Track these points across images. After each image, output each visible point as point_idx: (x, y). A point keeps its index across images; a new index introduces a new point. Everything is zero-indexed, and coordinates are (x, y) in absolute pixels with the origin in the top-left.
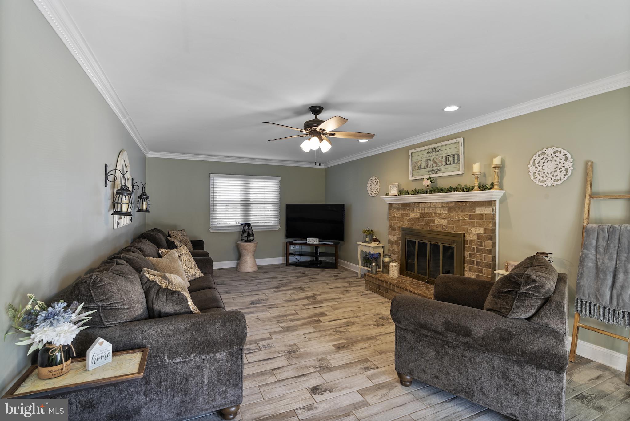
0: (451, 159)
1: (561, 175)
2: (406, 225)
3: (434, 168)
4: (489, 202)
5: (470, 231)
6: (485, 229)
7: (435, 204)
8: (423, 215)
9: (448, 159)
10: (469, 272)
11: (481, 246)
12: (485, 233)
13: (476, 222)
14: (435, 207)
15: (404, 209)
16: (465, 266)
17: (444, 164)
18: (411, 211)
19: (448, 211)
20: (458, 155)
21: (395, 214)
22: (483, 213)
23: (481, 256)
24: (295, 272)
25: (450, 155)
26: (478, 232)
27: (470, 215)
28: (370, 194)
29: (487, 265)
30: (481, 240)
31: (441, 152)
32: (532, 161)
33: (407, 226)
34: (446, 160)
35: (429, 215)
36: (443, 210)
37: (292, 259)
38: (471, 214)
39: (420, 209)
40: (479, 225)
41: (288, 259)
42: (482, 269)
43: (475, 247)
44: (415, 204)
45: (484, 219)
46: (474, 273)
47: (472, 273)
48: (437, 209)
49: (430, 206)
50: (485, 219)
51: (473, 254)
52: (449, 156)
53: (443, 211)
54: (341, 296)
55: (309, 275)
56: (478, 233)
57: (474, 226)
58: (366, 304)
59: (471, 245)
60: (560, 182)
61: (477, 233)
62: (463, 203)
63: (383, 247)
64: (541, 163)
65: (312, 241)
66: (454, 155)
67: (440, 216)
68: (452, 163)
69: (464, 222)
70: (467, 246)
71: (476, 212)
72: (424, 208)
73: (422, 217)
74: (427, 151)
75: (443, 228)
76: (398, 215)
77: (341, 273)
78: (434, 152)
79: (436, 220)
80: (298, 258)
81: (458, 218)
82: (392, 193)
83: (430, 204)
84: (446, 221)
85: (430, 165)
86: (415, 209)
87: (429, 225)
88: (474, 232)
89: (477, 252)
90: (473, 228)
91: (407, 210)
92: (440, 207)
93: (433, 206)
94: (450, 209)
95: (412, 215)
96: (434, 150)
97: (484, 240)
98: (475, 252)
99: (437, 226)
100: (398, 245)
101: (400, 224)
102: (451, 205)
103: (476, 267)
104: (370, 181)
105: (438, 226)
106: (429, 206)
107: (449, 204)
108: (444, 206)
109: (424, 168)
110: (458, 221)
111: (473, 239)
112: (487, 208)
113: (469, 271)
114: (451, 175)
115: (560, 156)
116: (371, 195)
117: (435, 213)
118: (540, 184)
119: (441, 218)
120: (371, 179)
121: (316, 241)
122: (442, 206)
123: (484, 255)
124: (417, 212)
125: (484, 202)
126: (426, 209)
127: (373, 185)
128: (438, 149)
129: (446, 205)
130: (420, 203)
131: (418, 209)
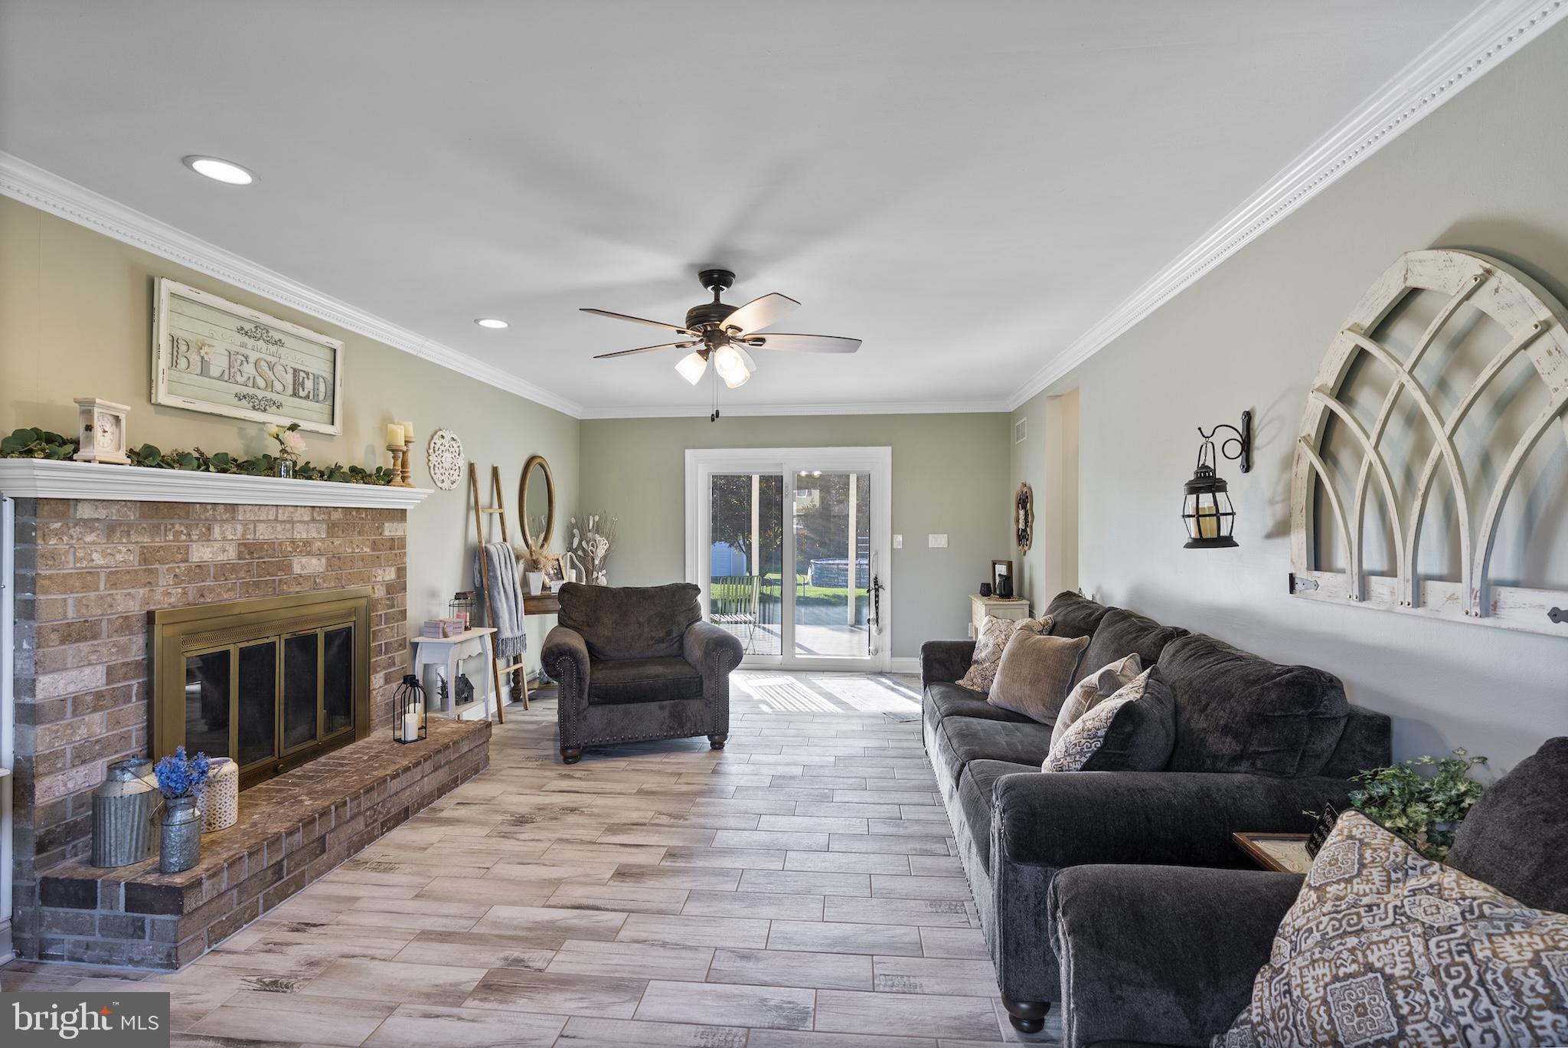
0: (309, 384)
1: (455, 475)
2: (167, 595)
3: (260, 394)
5: (374, 579)
6: (398, 569)
7: (292, 512)
8: (248, 549)
9: (303, 383)
12: (398, 577)
13: (382, 557)
14: (292, 522)
15: (155, 530)
17: (290, 391)
18: (196, 538)
19: (328, 532)
22: (394, 534)
25: (307, 374)
27: (374, 542)
33: (173, 600)
34: (298, 385)
35: (274, 549)
36: (314, 530)
39: (239, 528)
43: (384, 612)
44: (214, 510)
45: (396, 547)
48: (299, 527)
49: (276, 520)
50: (398, 548)
51: (380, 630)
52: (304, 375)
53: (315, 535)
57: (381, 566)
59: (377, 610)
60: (454, 485)
61: (386, 579)
62: (360, 511)
64: (440, 452)
66: (316, 378)
67: (305, 548)
68: (311, 397)
69: (363, 560)
71: (383, 534)
72: (255, 527)
73: (247, 557)
74: (237, 323)
75: (315, 582)
76: (119, 557)
78: (261, 341)
79: (295, 561)
81: (351, 550)
83: (277, 511)
84: (324, 560)
86: (217, 529)
87: (274, 580)
88: (382, 580)
89: (386, 623)
90: (380, 572)
91: (177, 534)
92: (307, 523)
93: (285, 518)
94: (332, 528)
95: (202, 553)
96: (257, 332)
97: (398, 592)
98: (383, 625)
99: (300, 579)
100: (115, 705)
101: (131, 603)
102: (335, 516)
103: (386, 656)
105: (301, 579)
106: (270, 517)
107: (330, 514)
108: (319, 519)
109: (222, 378)
110: (352, 557)
111: (381, 596)
112: (399, 525)
113: (375, 672)
114: (317, 432)
115: (455, 446)
117: (293, 542)
119: (308, 554)
122: (313, 520)
124: (224, 539)
125: (395, 511)
126: (261, 527)
128: (277, 336)
129: (323, 516)
130: (240, 507)
131: (228, 527)
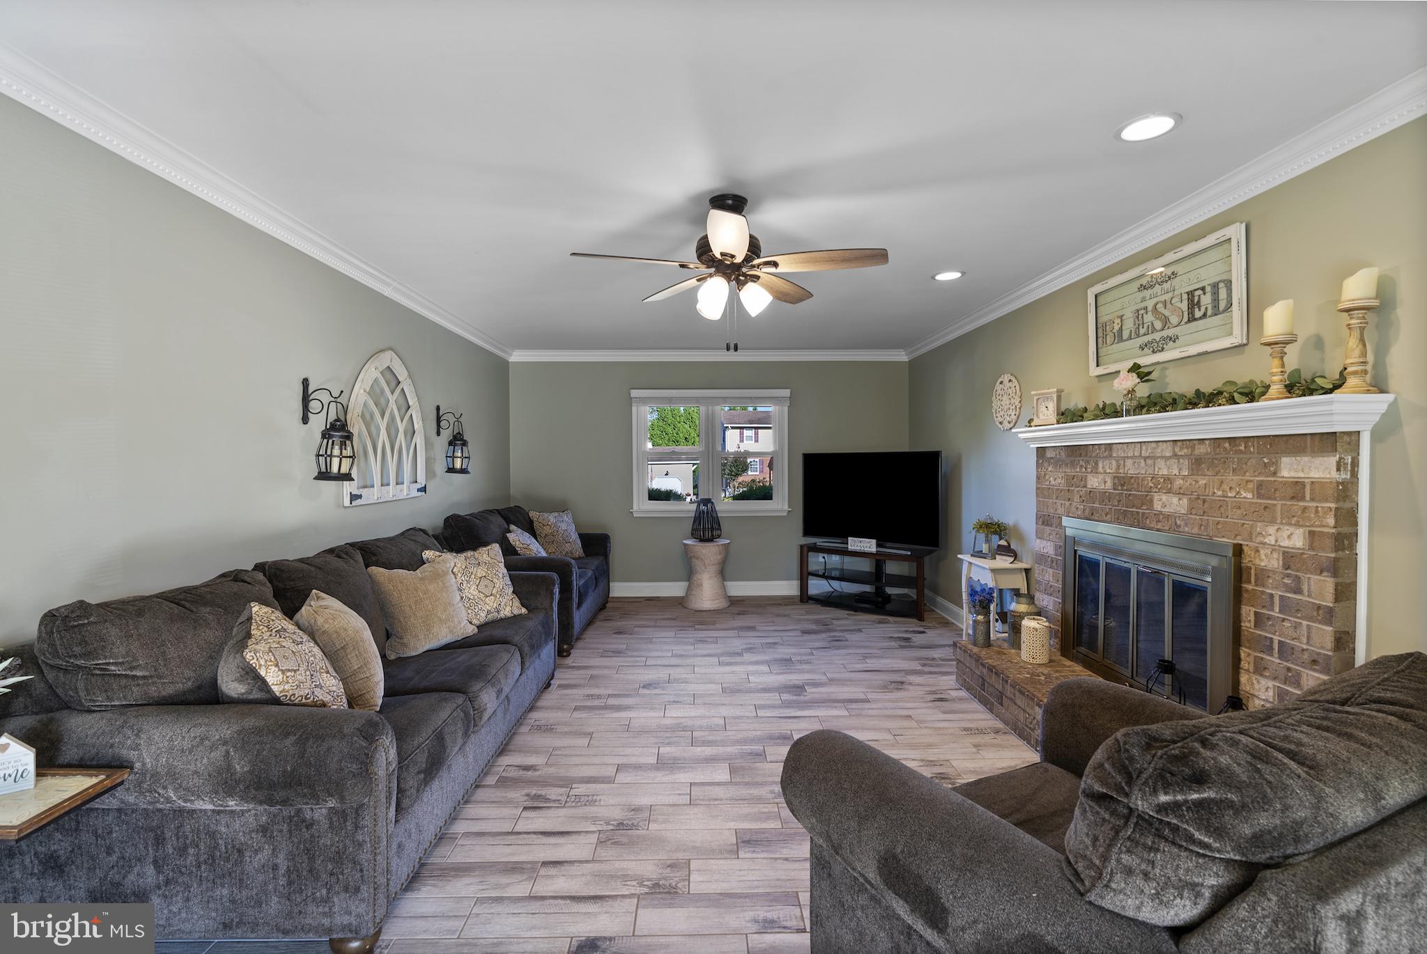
0: (1206, 300)
3: (1157, 336)
4: (1325, 437)
5: (1260, 539)
6: (1312, 533)
7: (1154, 448)
8: (1122, 481)
9: (1199, 302)
10: (1254, 677)
11: (1295, 593)
12: (1312, 547)
13: (1279, 508)
14: (1154, 458)
15: (1073, 464)
16: (1243, 655)
17: (1186, 318)
18: (1089, 470)
19: (1192, 470)
20: (1228, 284)
21: (1051, 479)
22: (1303, 476)
23: (1296, 626)
24: (807, 620)
25: (1203, 289)
26: (1285, 543)
27: (1260, 485)
28: (997, 423)
29: (1314, 662)
30: (1297, 571)
31: (1176, 282)
34: (1193, 304)
35: (1138, 484)
36: (1175, 466)
38: (1262, 481)
39: (1114, 463)
40: (1290, 519)
41: (804, 587)
42: (1299, 674)
43: (1277, 593)
44: (1099, 449)
45: (1308, 497)
46: (1270, 684)
47: (1263, 682)
48: (1161, 463)
49: (1140, 456)
50: (1312, 499)
51: (1269, 617)
52: (1200, 292)
53: (1176, 472)
54: (870, 696)
56: (1286, 545)
57: (1273, 521)
58: (926, 727)
59: (1263, 586)
61: (1282, 544)
62: (1238, 442)
63: (1027, 571)
65: (859, 544)
66: (1215, 286)
67: (1167, 484)
68: (1209, 313)
69: (1239, 508)
70: (1250, 587)
71: (1278, 475)
72: (1125, 461)
73: (1120, 488)
74: (1137, 284)
75: (1176, 524)
76: (1060, 480)
77: (924, 632)
78: (1157, 285)
79: (1156, 497)
81: (1220, 493)
82: (1041, 417)
83: (1141, 448)
84: (1185, 501)
86: (1100, 465)
87: (1138, 512)
88: (1273, 543)
89: (1280, 612)
90: (1272, 530)
91: (1082, 466)
92: (1167, 458)
93: (1147, 454)
94: (1197, 464)
95: (1094, 482)
96: (1159, 278)
97: (1308, 571)
98: (1276, 613)
99: (1159, 516)
100: (1057, 569)
102: (1201, 450)
103: (1278, 661)
104: (998, 387)
105: (1161, 517)
106: (1137, 454)
107: (1193, 448)
108: (1179, 453)
109: (1130, 338)
110: (1221, 504)
111: (1270, 567)
112: (1318, 461)
113: (1254, 673)
114: (1206, 353)
116: (1000, 426)
117: (1154, 477)
119: (1169, 491)
120: (999, 381)
121: (869, 545)
122: (1175, 455)
123: (1305, 623)
124: (1105, 472)
125: (1309, 437)
126: (1129, 462)
127: (1005, 398)
128: (1169, 272)
129: (1185, 450)
130: (1114, 446)
131: (1107, 462)
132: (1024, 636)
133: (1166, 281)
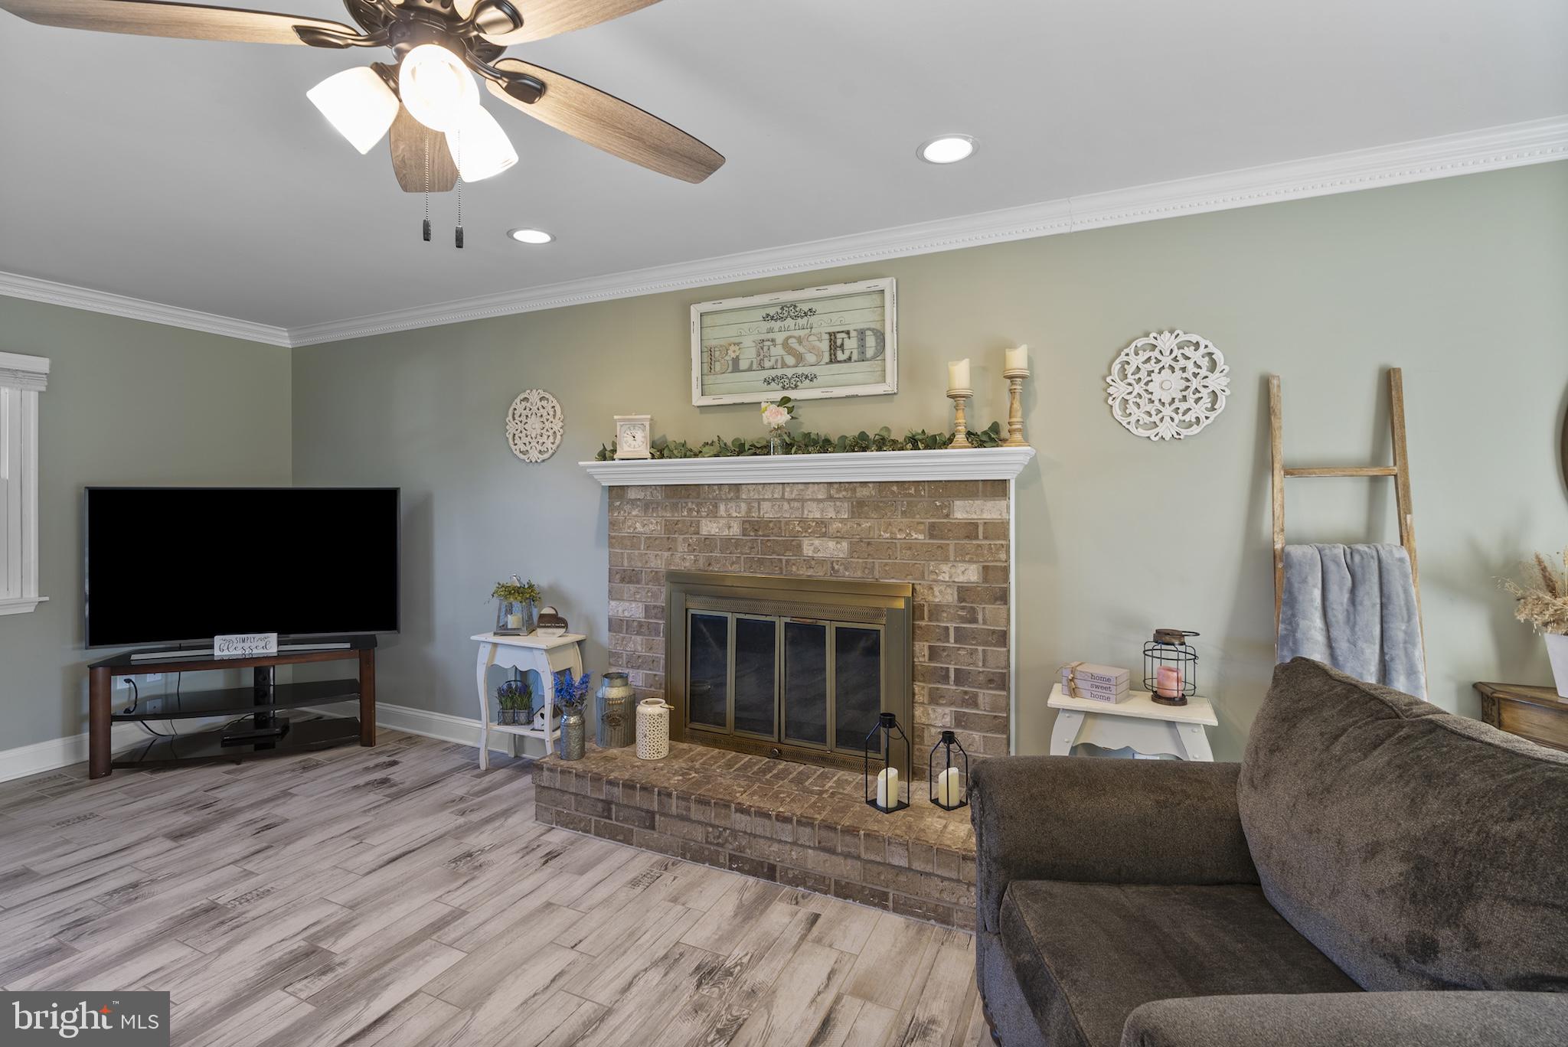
0: (851, 344)
1: (1199, 410)
2: (685, 561)
3: (789, 372)
4: (997, 483)
5: (933, 577)
6: (985, 568)
7: (802, 489)
8: (753, 526)
9: (842, 344)
10: (930, 709)
11: (970, 622)
12: (985, 580)
13: (951, 548)
14: (803, 501)
15: (675, 507)
16: (917, 689)
17: (826, 358)
18: (704, 514)
19: (853, 512)
20: (879, 334)
21: (638, 525)
22: (976, 517)
23: (972, 653)
25: (848, 333)
26: (961, 579)
27: (932, 526)
28: (517, 453)
29: (991, 681)
30: (972, 603)
31: (813, 319)
32: (1116, 367)
33: (688, 564)
34: (834, 346)
35: (780, 528)
36: (832, 509)
37: (126, 736)
38: (933, 522)
39: (743, 506)
40: (962, 556)
42: (975, 696)
43: (952, 626)
44: (720, 490)
45: (981, 536)
46: (947, 710)
47: (940, 710)
48: (811, 506)
49: (783, 498)
50: (985, 538)
51: (944, 649)
52: (844, 335)
53: (831, 514)
54: (457, 900)
55: (239, 811)
56: (960, 580)
57: (946, 560)
59: (938, 620)
60: (1195, 430)
61: (956, 580)
62: (906, 486)
64: (1143, 374)
65: (240, 645)
66: (862, 333)
67: (821, 529)
68: (855, 357)
69: (910, 548)
70: (923, 623)
71: (951, 516)
72: (759, 506)
73: (752, 533)
74: (764, 313)
75: (833, 568)
76: (652, 527)
77: (394, 763)
78: (789, 318)
79: (806, 543)
80: (159, 726)
81: (888, 535)
82: (626, 448)
83: (783, 489)
84: (845, 544)
85: (773, 359)
86: (722, 507)
87: (780, 560)
88: (947, 579)
89: (956, 642)
90: (945, 568)
91: (690, 510)
92: (819, 500)
93: (793, 496)
94: (859, 507)
95: (710, 528)
96: (789, 311)
97: (983, 601)
98: (951, 643)
99: (809, 562)
100: (650, 635)
101: (658, 562)
102: (862, 493)
103: (954, 688)
104: (519, 406)
105: (813, 563)
106: (776, 496)
107: (854, 490)
108: (837, 496)
109: (750, 369)
110: (891, 544)
111: (944, 602)
112: (990, 504)
113: (930, 704)
114: (856, 397)
115: (1196, 356)
116: (522, 456)
117: (802, 521)
118: (1141, 432)
119: (824, 535)
120: (522, 396)
121: (260, 644)
122: (830, 498)
123: (980, 648)
124: (730, 516)
125: (980, 484)
126: (766, 506)
127: (532, 420)
128: (805, 307)
129: (844, 493)
130: (744, 487)
131: (732, 504)
132: (641, 728)
133: (802, 317)
